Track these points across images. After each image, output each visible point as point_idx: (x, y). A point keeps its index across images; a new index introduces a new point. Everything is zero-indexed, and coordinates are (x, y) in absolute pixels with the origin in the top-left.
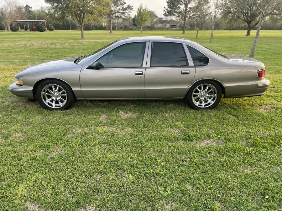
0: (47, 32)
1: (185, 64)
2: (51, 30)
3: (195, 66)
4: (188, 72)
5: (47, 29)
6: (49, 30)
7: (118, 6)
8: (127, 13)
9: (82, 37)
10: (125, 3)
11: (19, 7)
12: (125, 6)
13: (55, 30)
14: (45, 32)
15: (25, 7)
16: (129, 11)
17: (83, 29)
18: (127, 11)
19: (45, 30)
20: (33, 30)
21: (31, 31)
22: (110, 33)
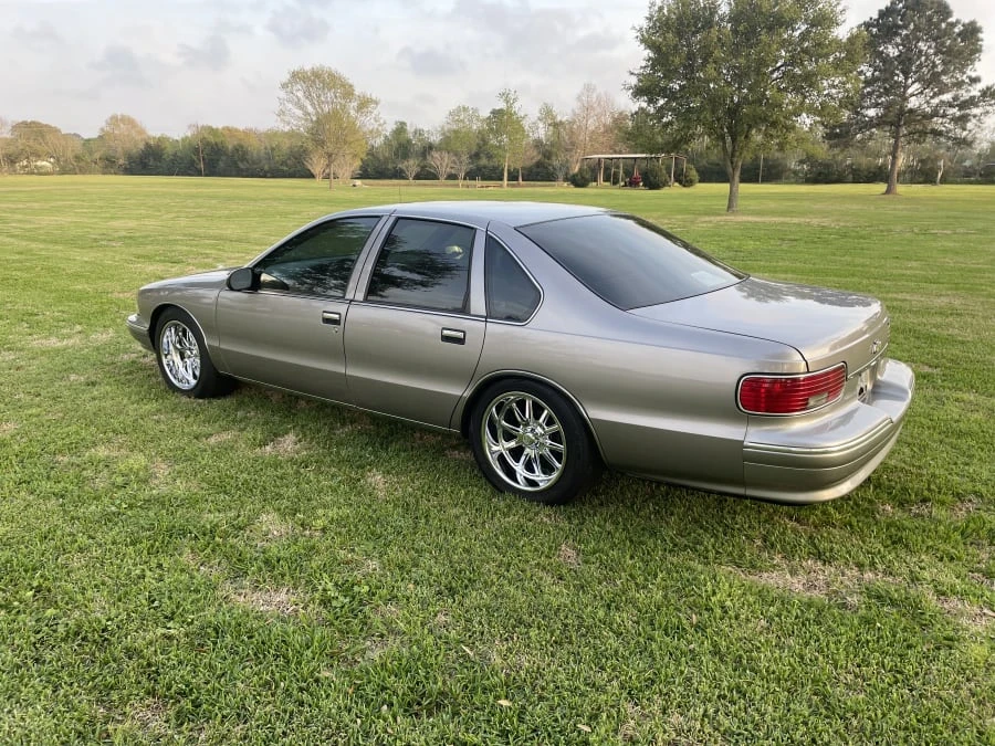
0: (675, 189)
1: (460, 305)
2: (684, 181)
3: (490, 316)
4: (461, 335)
5: (676, 181)
6: (680, 183)
7: (943, 89)
8: (975, 116)
9: (729, 207)
10: (975, 80)
11: (621, 114)
12: (975, 91)
13: (698, 185)
14: (665, 191)
15: (636, 113)
16: (989, 108)
17: (737, 178)
18: (975, 111)
19: (665, 184)
20: (633, 184)
21: (625, 185)
22: (888, 192)
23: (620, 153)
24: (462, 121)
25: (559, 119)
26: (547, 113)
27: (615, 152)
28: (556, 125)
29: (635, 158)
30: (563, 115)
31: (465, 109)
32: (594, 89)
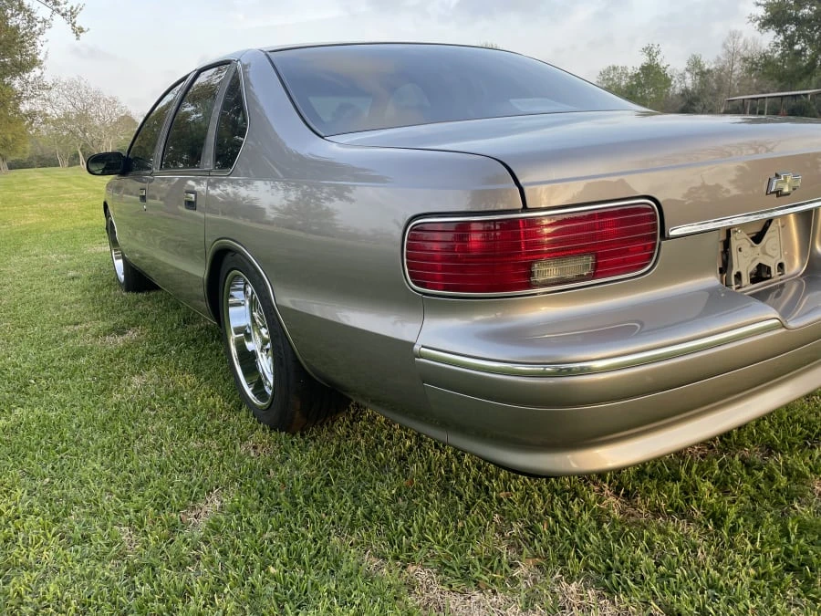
4: (194, 197)
23: (769, 92)
24: (612, 79)
25: (706, 67)
26: (695, 64)
27: (763, 93)
28: (703, 74)
29: (782, 97)
30: (709, 63)
31: (615, 68)
32: (741, 35)
